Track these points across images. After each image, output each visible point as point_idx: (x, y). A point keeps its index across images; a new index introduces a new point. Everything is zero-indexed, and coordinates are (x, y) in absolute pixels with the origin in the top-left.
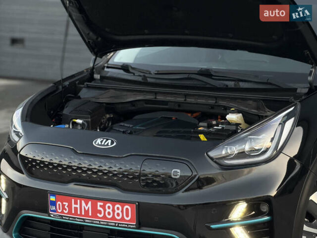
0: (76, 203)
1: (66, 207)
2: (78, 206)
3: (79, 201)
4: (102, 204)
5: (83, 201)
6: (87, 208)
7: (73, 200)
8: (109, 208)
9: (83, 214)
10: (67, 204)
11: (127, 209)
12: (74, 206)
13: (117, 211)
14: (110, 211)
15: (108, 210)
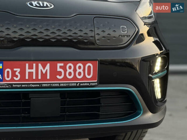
0: (31, 67)
1: (17, 73)
2: (34, 71)
3: (34, 65)
4: (62, 64)
5: (40, 65)
6: (44, 72)
7: (27, 65)
8: (70, 68)
9: (40, 78)
10: (18, 70)
11: (89, 67)
12: (28, 71)
13: (78, 71)
14: (72, 71)
15: (68, 71)
